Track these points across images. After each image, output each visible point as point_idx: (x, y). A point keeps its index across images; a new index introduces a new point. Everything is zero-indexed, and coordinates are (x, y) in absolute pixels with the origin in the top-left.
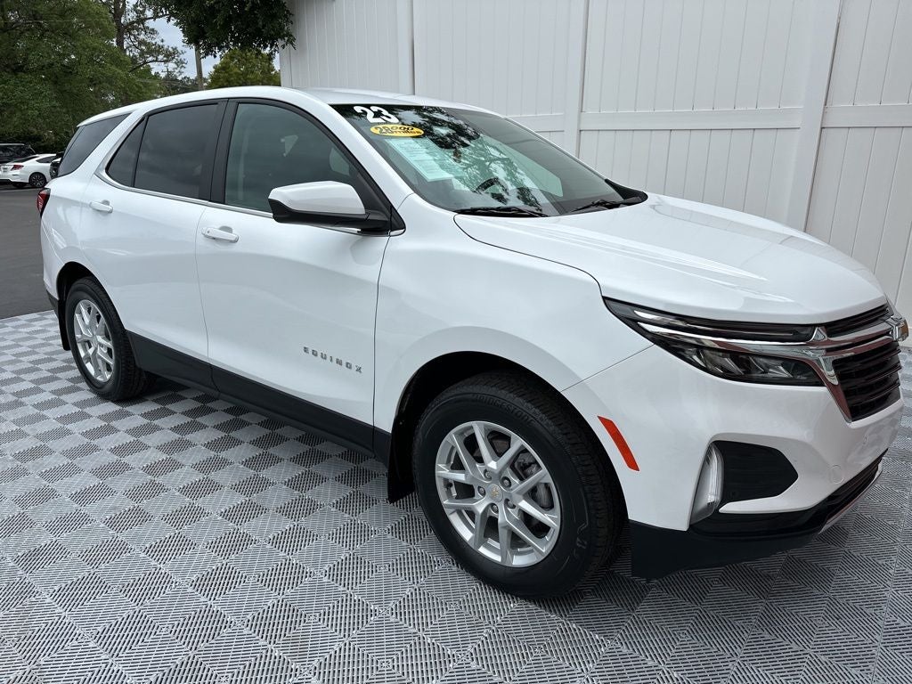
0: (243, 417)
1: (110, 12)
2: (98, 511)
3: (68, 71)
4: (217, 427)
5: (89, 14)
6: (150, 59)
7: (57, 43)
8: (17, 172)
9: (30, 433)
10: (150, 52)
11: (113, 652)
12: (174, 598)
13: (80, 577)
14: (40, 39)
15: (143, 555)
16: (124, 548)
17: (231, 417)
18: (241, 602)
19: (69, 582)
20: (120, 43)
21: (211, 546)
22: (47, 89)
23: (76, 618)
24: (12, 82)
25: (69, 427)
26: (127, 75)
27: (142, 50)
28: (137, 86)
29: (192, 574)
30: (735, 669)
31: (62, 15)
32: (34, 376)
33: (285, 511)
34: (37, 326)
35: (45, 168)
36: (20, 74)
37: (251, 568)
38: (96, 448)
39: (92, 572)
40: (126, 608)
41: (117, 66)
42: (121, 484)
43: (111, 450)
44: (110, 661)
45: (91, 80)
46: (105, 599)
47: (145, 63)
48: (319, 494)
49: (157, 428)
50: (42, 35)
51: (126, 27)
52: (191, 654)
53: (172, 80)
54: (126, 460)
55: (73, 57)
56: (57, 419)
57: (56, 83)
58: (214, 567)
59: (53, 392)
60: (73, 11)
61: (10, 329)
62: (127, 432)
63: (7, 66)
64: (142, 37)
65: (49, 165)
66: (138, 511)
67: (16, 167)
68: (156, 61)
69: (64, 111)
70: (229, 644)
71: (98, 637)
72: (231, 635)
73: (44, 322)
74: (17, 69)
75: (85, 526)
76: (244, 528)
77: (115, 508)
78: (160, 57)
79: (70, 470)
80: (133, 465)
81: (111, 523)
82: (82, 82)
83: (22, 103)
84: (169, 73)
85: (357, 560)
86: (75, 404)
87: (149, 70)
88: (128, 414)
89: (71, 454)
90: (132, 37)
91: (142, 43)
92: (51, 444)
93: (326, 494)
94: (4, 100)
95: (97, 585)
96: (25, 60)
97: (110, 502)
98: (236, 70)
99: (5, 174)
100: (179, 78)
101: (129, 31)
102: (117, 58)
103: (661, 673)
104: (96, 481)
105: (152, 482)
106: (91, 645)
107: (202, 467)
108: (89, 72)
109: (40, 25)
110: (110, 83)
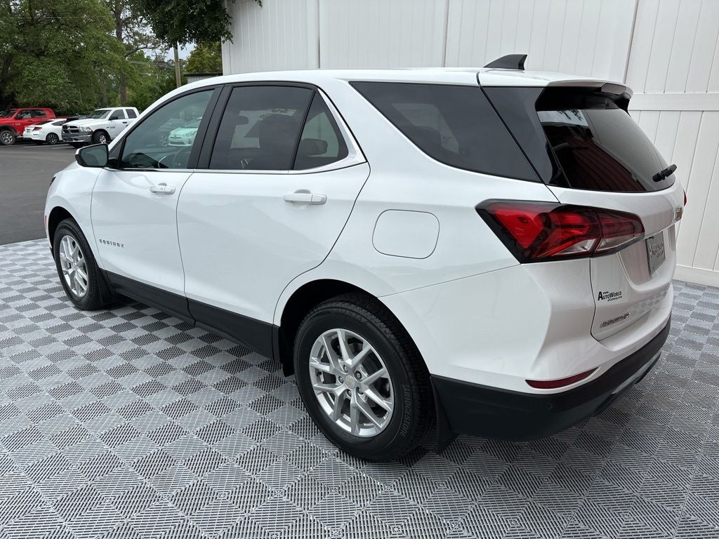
0: (164, 321)
1: (112, 10)
2: (46, 384)
3: (78, 55)
4: (144, 328)
5: (95, 12)
6: (142, 46)
7: (70, 34)
8: (37, 132)
9: (9, 327)
10: (142, 41)
11: (36, 480)
12: (86, 445)
13: (24, 429)
14: (57, 31)
15: (71, 415)
16: (59, 410)
17: (156, 320)
18: (132, 450)
19: (16, 432)
20: (119, 34)
21: (119, 411)
22: (61, 70)
23: (15, 456)
24: (35, 64)
25: (38, 324)
26: (122, 59)
27: (135, 39)
28: (130, 67)
29: (103, 429)
30: (472, 510)
31: (74, 13)
32: (20, 287)
33: (179, 389)
34: (31, 250)
35: (57, 129)
36: (42, 57)
37: (145, 427)
38: (54, 340)
39: (33, 425)
40: (52, 450)
41: (115, 51)
42: (67, 366)
43: (65, 342)
44: (33, 486)
45: (95, 62)
46: (39, 444)
47: (138, 49)
48: (206, 378)
49: (101, 327)
50: (59, 28)
51: (123, 22)
52: (89, 483)
53: (160, 62)
54: (74, 349)
55: (82, 44)
56: (31, 319)
57: (68, 64)
58: (119, 426)
59: (32, 299)
60: (83, 10)
61: (11, 252)
62: (79, 329)
63: (33, 51)
64: (136, 29)
65: (61, 127)
66: (74, 385)
67: (36, 129)
68: (146, 48)
69: (74, 86)
70: (116, 478)
71: (28, 470)
72: (120, 472)
73: (36, 247)
74: (40, 54)
75: (35, 394)
76: (147, 400)
77: (58, 383)
78: (149, 45)
79: (32, 355)
80: (78, 352)
81: (53, 393)
82: (88, 63)
83: (42, 79)
84: (157, 57)
85: (221, 425)
86: (46, 308)
87: (142, 54)
88: (83, 316)
89: (36, 344)
90: (129, 30)
91: (136, 34)
92: (23, 336)
93: (211, 378)
94: (29, 78)
95: (34, 434)
96: (46, 46)
97: (56, 378)
98: (208, 55)
99: (28, 134)
100: (166, 61)
101: (126, 25)
102: (115, 47)
103: (417, 509)
104: (49, 363)
105: (89, 365)
106: (22, 474)
107: (127, 356)
108: (94, 57)
109: (58, 20)
110: (109, 65)
